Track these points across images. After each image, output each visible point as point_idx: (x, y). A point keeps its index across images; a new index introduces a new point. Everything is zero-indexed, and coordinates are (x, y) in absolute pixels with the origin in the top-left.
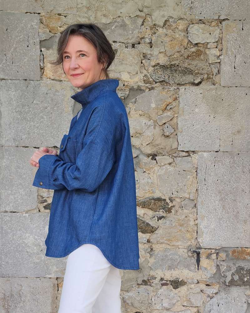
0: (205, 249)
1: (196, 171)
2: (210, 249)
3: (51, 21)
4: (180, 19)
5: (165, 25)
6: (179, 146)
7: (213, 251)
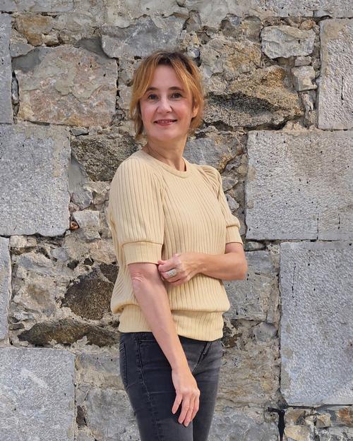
0: (295, 407)
1: (278, 275)
2: (303, 407)
3: (31, 25)
4: (247, 18)
5: (223, 29)
6: (248, 231)
7: (309, 411)
